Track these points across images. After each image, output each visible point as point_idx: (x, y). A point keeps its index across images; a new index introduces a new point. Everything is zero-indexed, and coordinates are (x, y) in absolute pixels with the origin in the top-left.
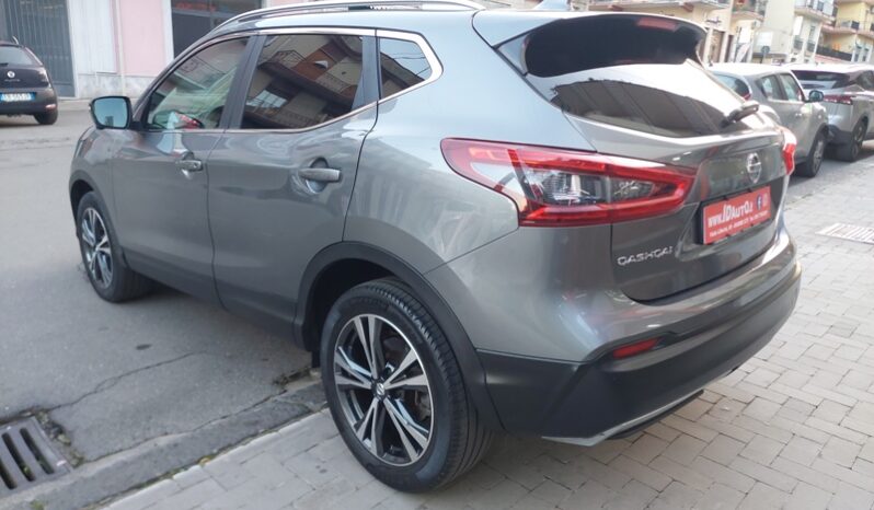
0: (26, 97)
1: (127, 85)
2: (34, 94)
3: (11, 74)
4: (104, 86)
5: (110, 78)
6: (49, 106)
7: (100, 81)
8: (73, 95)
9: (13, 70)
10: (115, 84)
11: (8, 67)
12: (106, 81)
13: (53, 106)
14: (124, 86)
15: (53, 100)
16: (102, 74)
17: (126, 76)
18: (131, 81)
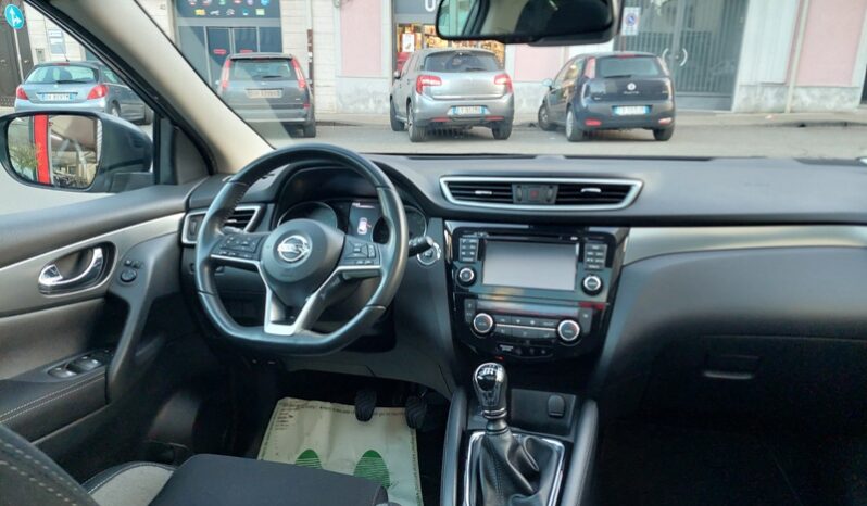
0: (640, 110)
1: (794, 97)
2: (650, 107)
3: (631, 87)
4: (766, 99)
5: (775, 90)
6: (663, 121)
7: (762, 93)
8: (729, 108)
9: (635, 82)
10: (780, 96)
11: (632, 78)
12: (770, 93)
13: (668, 120)
14: (790, 98)
15: (670, 114)
16: (766, 85)
17: (795, 87)
18: (802, 93)
